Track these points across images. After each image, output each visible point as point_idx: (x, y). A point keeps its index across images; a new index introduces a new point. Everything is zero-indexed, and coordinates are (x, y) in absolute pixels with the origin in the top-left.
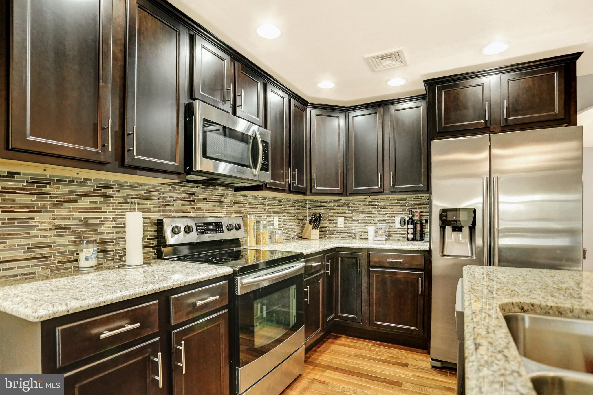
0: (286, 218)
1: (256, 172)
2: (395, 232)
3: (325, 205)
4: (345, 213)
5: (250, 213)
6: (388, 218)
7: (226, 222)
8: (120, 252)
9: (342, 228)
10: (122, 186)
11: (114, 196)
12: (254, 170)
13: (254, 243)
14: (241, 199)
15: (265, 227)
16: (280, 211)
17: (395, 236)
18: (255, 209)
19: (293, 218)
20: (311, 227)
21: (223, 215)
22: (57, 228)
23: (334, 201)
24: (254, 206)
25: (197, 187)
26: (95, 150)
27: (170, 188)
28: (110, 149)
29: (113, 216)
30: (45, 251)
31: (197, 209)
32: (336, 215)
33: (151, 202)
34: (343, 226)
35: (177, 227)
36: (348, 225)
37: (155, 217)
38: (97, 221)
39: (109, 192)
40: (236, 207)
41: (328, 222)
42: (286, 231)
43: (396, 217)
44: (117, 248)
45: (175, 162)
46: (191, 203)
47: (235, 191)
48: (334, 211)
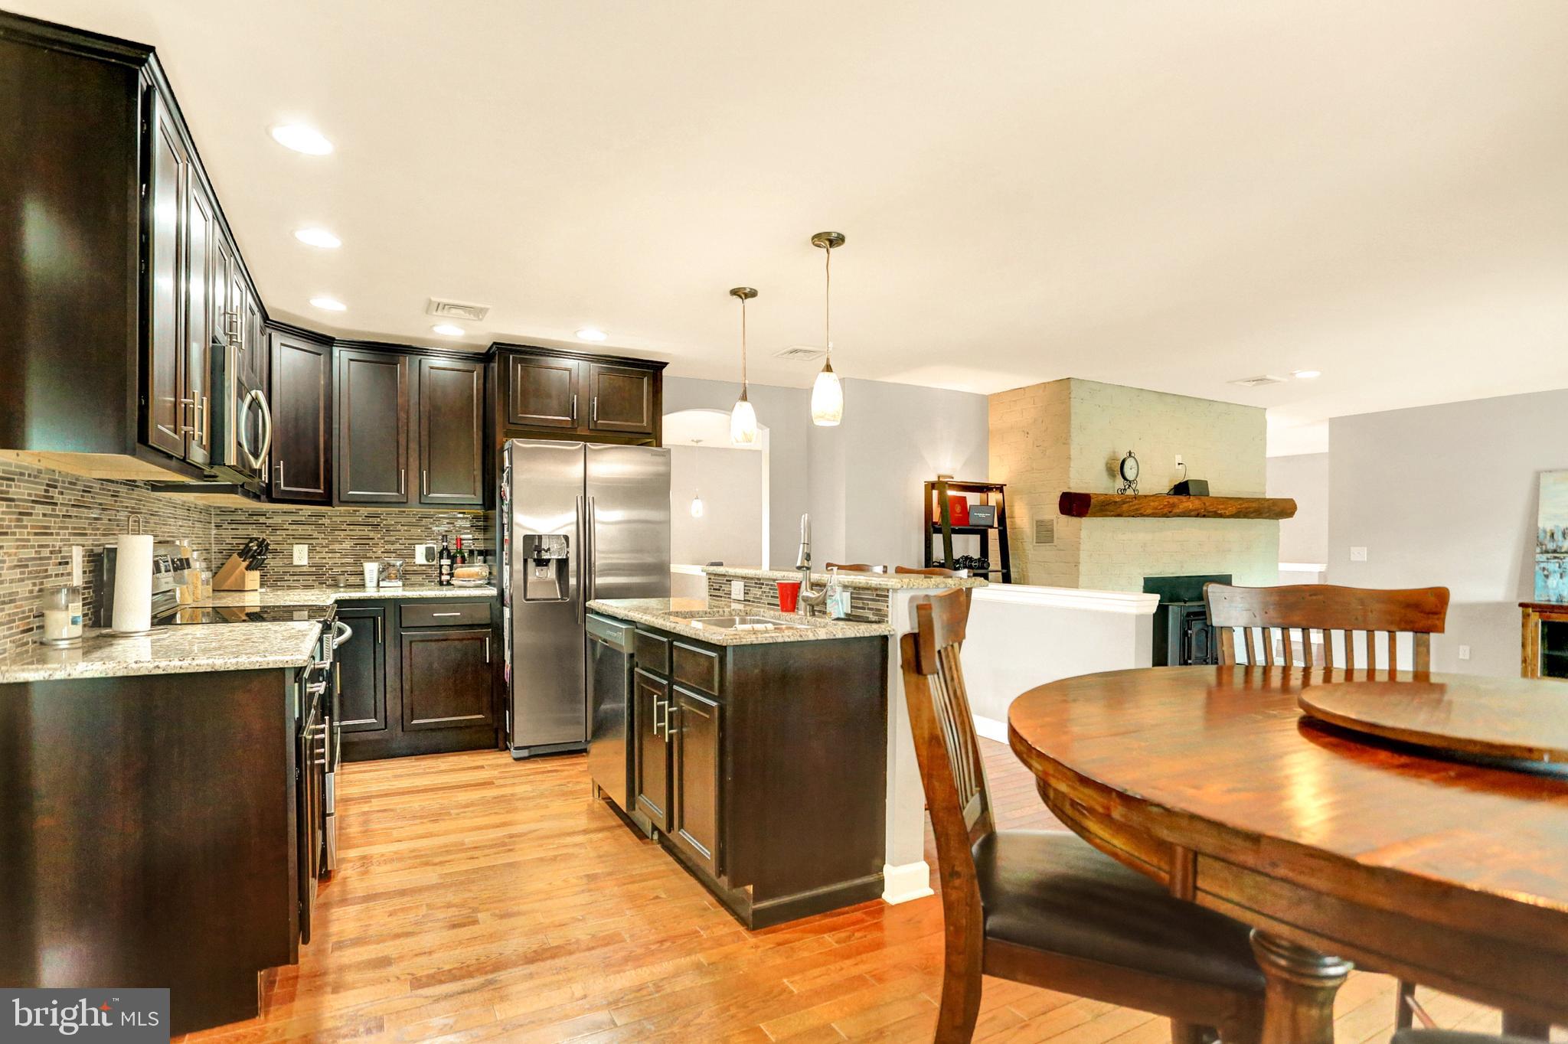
2: (415, 573)
3: (262, 519)
4: (310, 537)
6: (403, 547)
9: (305, 568)
17: (414, 578)
20: (243, 565)
23: (285, 512)
32: (289, 541)
34: (305, 562)
36: (317, 560)
43: (416, 546)
48: (284, 533)
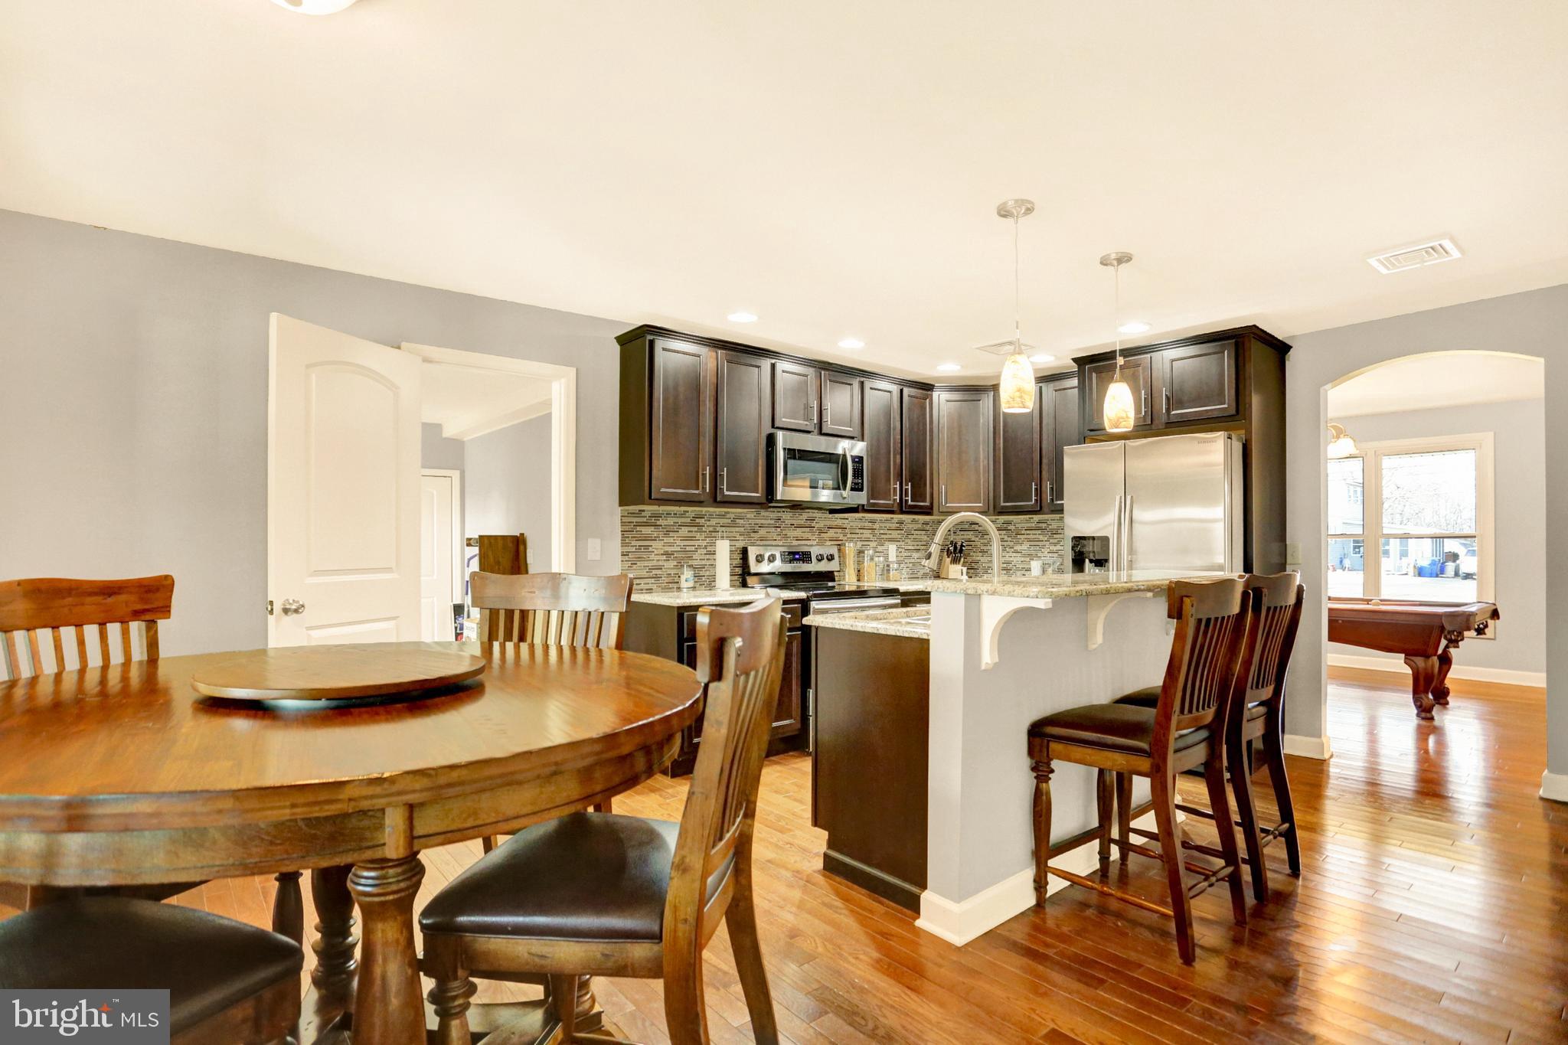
0: (910, 548)
1: (845, 493)
5: (851, 540)
7: (815, 551)
12: (843, 492)
13: (854, 578)
14: (839, 522)
15: (872, 559)
16: (900, 536)
18: (859, 536)
19: (923, 547)
20: (949, 560)
21: (815, 543)
22: (666, 553)
24: (857, 531)
26: (697, 492)
28: (708, 491)
29: (704, 543)
30: (658, 572)
31: (784, 535)
33: (737, 529)
35: (761, 555)
37: (741, 544)
38: (693, 548)
39: (701, 521)
40: (831, 533)
41: (981, 554)
42: (911, 565)
44: (708, 573)
45: (757, 493)
47: (830, 513)
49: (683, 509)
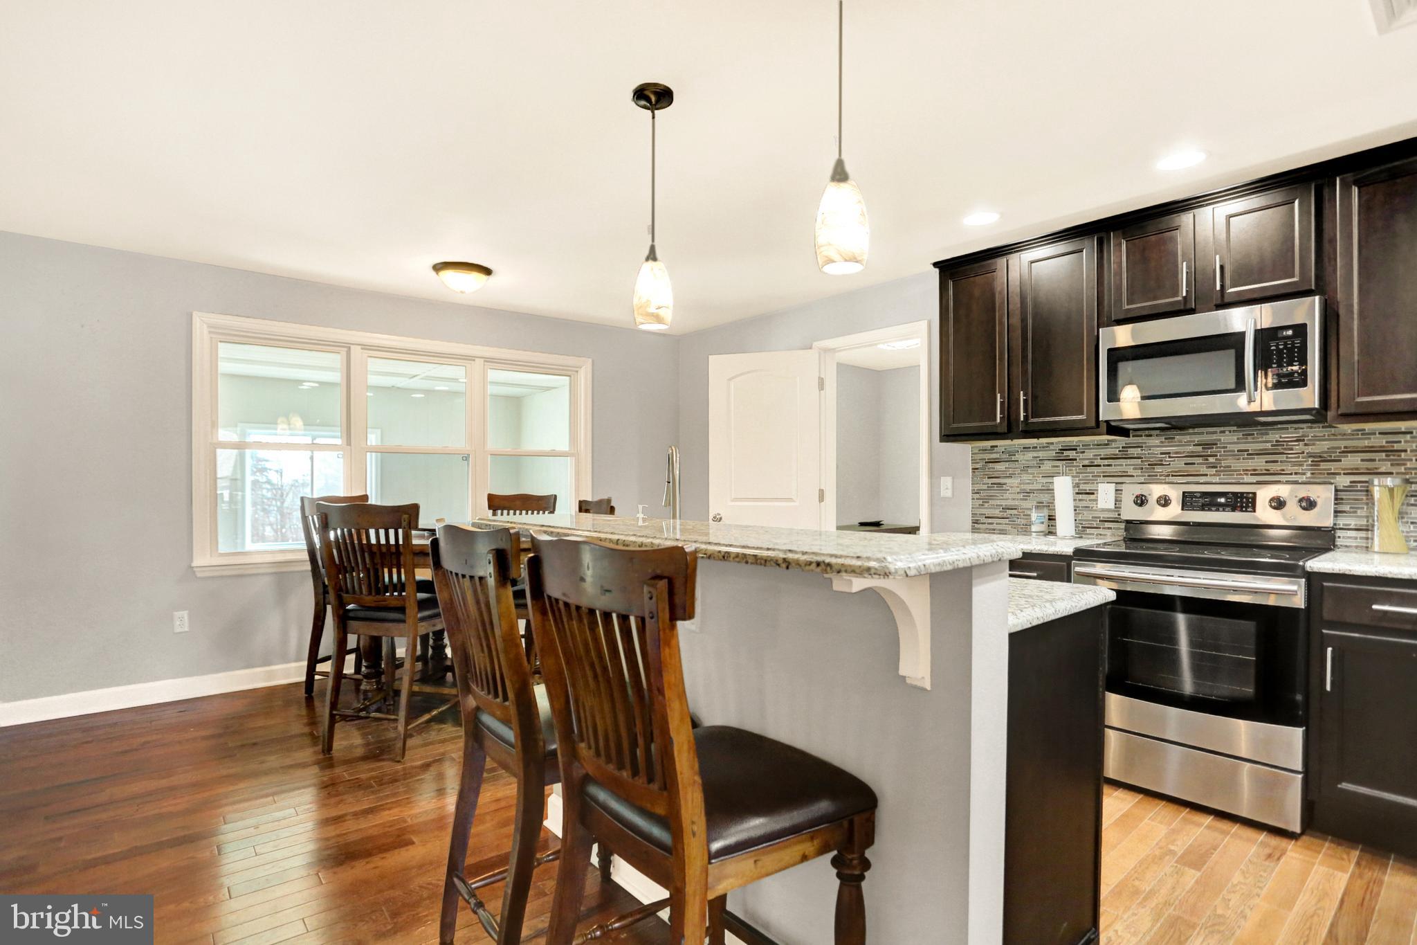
8: (1084, 523)
10: (1086, 445)
11: (1078, 458)
25: (1221, 432)
26: (994, 423)
27: (1164, 440)
30: (1014, 512)
31: (1222, 469)
35: (1142, 496)
39: (1072, 454)
45: (1081, 415)
46: (1207, 460)
49: (1044, 441)
